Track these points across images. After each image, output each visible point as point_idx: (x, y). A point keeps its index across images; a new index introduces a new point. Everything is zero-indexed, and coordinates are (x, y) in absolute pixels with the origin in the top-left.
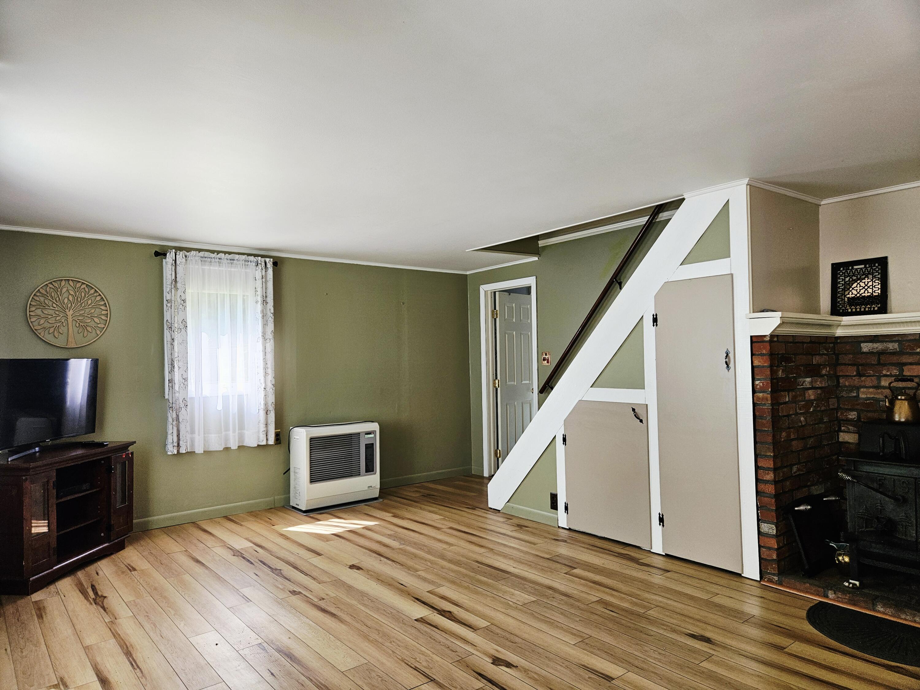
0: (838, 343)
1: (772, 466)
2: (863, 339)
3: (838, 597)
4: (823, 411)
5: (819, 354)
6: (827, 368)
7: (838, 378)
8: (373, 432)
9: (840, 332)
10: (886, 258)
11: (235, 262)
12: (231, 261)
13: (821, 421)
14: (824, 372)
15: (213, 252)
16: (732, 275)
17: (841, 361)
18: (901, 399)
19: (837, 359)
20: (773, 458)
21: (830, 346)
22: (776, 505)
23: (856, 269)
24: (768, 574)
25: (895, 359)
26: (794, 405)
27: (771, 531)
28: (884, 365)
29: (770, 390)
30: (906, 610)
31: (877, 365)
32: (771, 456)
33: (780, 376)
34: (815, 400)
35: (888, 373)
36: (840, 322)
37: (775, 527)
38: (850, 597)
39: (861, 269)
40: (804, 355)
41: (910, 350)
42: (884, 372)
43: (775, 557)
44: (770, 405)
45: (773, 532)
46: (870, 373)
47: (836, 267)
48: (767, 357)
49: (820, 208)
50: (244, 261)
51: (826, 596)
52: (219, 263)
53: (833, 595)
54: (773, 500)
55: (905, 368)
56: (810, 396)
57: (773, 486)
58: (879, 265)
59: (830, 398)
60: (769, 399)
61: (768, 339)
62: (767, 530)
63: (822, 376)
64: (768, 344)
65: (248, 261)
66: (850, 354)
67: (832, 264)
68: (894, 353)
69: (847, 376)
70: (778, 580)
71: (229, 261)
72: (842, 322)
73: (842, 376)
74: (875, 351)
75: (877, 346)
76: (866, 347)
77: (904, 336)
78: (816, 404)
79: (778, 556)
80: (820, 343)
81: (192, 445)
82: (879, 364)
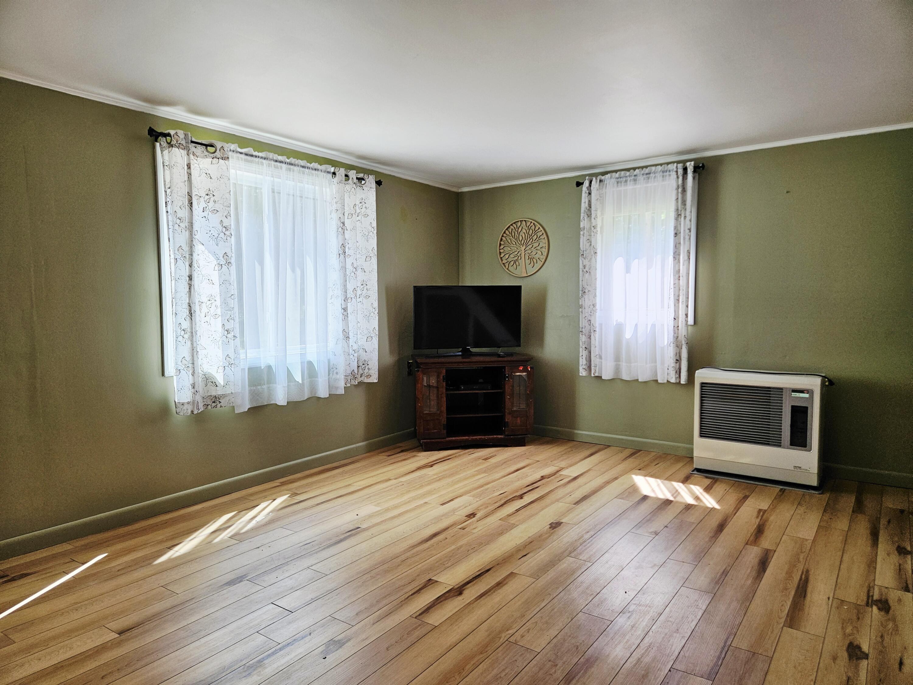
8: (810, 392)
11: (651, 175)
12: (648, 176)
15: (628, 170)
50: (661, 172)
52: (635, 180)
65: (666, 171)
71: (645, 176)
81: (601, 369)
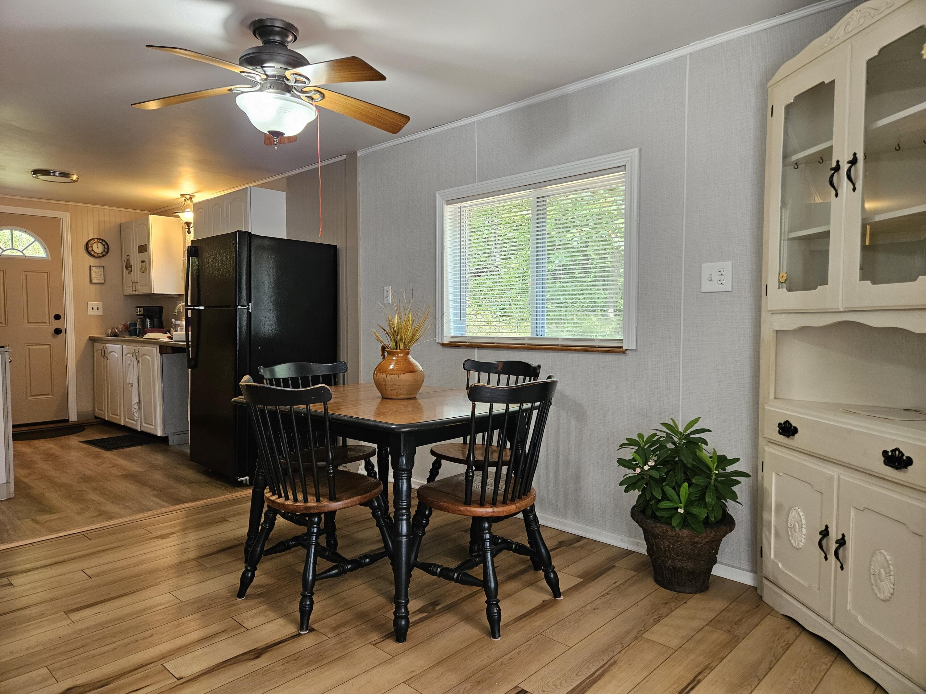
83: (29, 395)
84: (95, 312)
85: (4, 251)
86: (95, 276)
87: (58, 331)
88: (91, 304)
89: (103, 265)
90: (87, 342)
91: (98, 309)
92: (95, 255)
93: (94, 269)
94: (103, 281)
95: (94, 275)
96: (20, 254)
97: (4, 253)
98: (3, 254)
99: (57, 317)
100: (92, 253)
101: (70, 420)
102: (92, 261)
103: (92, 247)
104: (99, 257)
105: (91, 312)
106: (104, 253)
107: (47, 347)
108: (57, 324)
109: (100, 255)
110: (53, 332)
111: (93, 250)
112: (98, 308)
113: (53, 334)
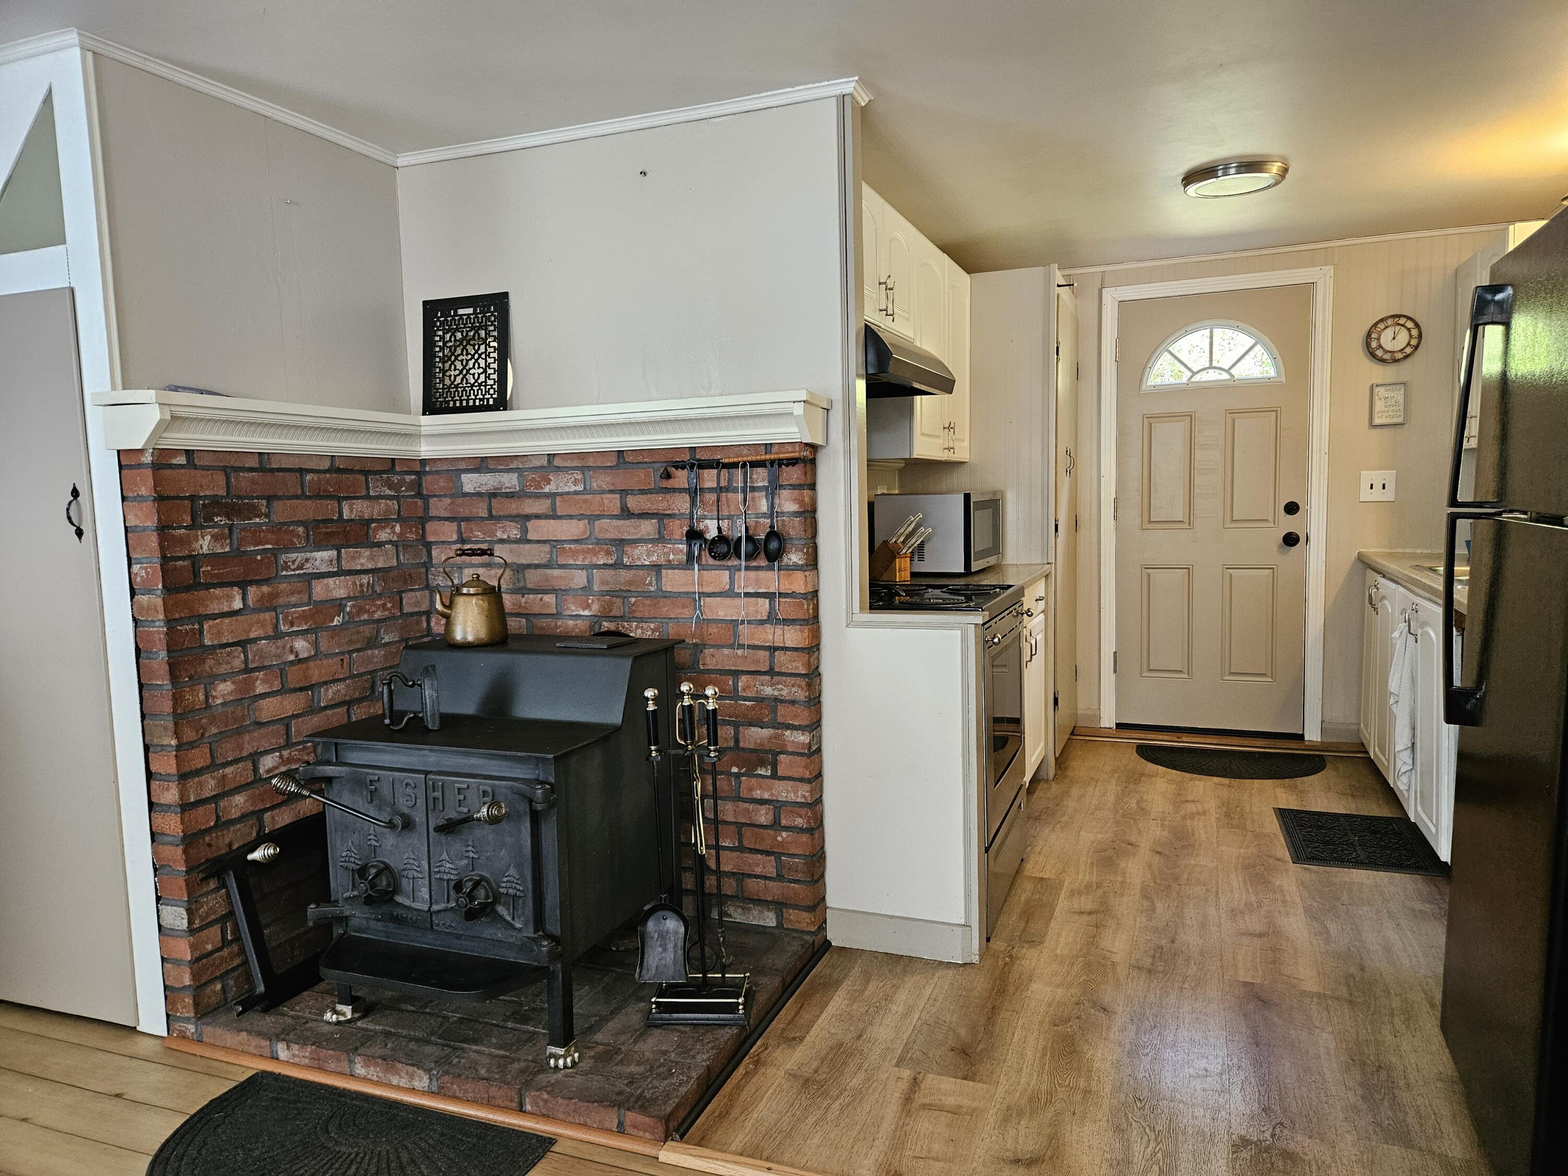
0: (425, 473)
1: (173, 770)
2: (463, 466)
3: (294, 1056)
4: (379, 621)
5: (368, 497)
6: (393, 527)
7: (428, 546)
9: (426, 450)
10: (505, 295)
13: (372, 642)
14: (383, 536)
16: (72, 290)
17: (433, 512)
18: (468, 595)
19: (426, 508)
20: (176, 751)
21: (404, 480)
22: (186, 861)
23: (461, 315)
24: (178, 1021)
25: (513, 507)
26: (268, 616)
27: (178, 923)
28: (499, 518)
29: (160, 586)
30: (400, 1066)
31: (487, 519)
32: (170, 746)
33: (205, 550)
34: (349, 598)
35: (505, 537)
36: (418, 428)
37: (185, 913)
38: (311, 1053)
39: (469, 315)
40: (309, 498)
41: (536, 488)
42: (500, 535)
43: (187, 981)
44: (162, 624)
45: (182, 924)
46: (476, 536)
47: (431, 309)
48: (150, 503)
49: (399, 173)
51: (274, 1057)
53: (286, 1052)
54: (180, 850)
55: (531, 525)
56: (331, 591)
57: (178, 818)
58: (495, 311)
59: (403, 592)
60: (161, 608)
61: (147, 458)
62: (172, 921)
63: (380, 545)
64: (148, 473)
66: (445, 496)
67: (424, 302)
68: (511, 495)
69: (443, 542)
70: (196, 1031)
72: (423, 429)
73: (436, 543)
74: (483, 490)
75: (486, 479)
76: (470, 482)
77: (525, 458)
78: (351, 607)
79: (195, 976)
80: (366, 473)
82: (491, 517)
83: (1227, 673)
84: (1377, 495)
85: (1194, 374)
86: (1383, 409)
87: (1291, 540)
88: (1367, 476)
89: (1404, 380)
90: (1353, 565)
91: (1384, 488)
92: (1387, 356)
93: (1381, 392)
94: (1400, 420)
95: (1379, 405)
96: (1225, 376)
97: (1195, 379)
98: (1193, 380)
99: (1291, 508)
100: (1379, 353)
101: (1306, 738)
102: (1378, 373)
103: (1378, 339)
104: (1396, 361)
105: (1366, 495)
106: (1408, 350)
107: (1267, 572)
108: (1289, 524)
109: (1399, 356)
110: (1281, 541)
111: (1380, 346)
112: (1384, 485)
113: (1280, 547)
